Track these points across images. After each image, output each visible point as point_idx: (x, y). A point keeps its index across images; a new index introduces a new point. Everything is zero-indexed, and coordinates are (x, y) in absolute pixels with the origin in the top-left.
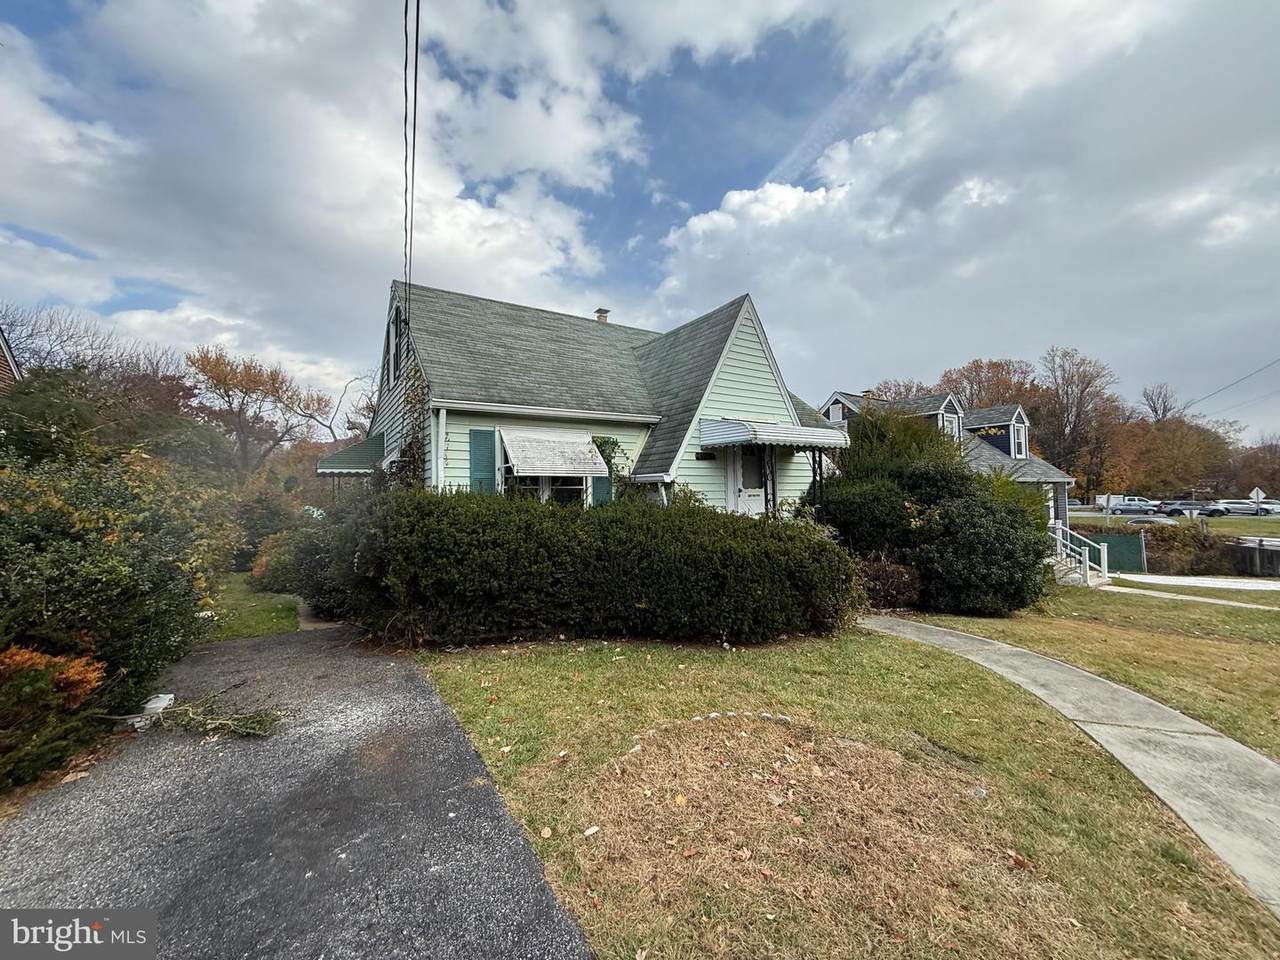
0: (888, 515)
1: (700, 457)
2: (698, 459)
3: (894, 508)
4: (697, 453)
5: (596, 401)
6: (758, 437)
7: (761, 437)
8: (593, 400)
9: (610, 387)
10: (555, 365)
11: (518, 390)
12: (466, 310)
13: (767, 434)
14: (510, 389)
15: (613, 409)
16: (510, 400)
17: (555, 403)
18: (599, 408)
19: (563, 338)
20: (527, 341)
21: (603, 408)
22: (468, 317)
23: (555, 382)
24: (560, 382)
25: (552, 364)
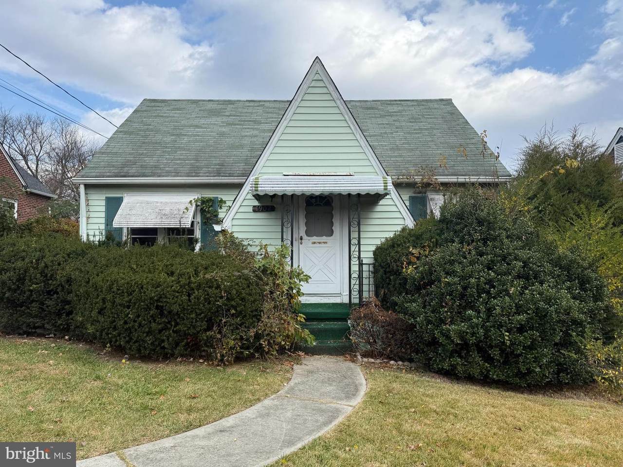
1: (256, 209)
2: (254, 211)
4: (254, 206)
5: (210, 169)
6: (259, 189)
7: (263, 189)
8: (207, 169)
9: (239, 157)
10: (208, 144)
11: (148, 166)
12: (179, 112)
13: (272, 186)
14: (142, 166)
15: (218, 174)
16: (131, 174)
17: (168, 173)
18: (204, 174)
19: (245, 121)
20: (205, 128)
21: (209, 174)
22: (174, 117)
23: (190, 157)
24: (195, 157)
25: (205, 144)
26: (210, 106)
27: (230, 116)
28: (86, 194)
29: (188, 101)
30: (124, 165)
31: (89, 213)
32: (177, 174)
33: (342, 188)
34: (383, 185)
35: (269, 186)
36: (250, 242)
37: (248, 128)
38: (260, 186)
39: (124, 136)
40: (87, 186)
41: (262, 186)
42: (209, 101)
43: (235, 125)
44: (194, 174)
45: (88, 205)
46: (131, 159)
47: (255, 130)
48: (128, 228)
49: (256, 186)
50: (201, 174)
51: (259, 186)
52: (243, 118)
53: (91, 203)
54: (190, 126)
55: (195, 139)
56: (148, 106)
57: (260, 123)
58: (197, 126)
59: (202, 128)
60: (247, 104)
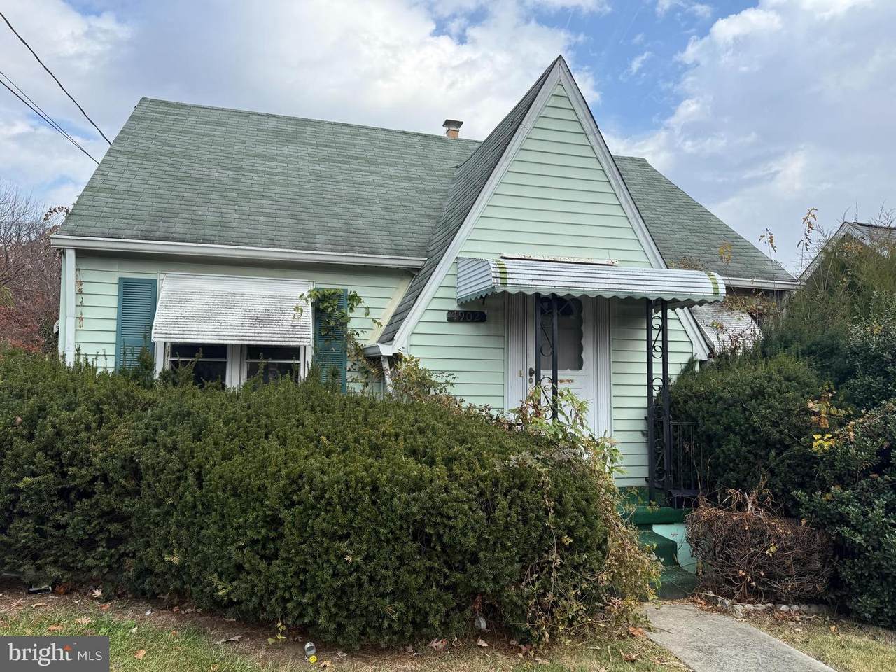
0: (775, 424)
1: (454, 317)
2: (450, 320)
3: (789, 412)
4: (450, 312)
5: (330, 238)
6: (509, 281)
7: (515, 282)
8: (324, 237)
9: (372, 220)
10: (302, 190)
11: (206, 223)
12: (220, 128)
13: (530, 277)
14: (193, 221)
15: (351, 248)
16: (178, 236)
17: (253, 241)
18: (324, 246)
19: (349, 157)
20: (283, 161)
21: (334, 246)
22: (214, 136)
23: (282, 212)
24: (289, 212)
25: (298, 190)
26: (273, 124)
27: (317, 145)
28: (77, 270)
29: (231, 111)
30: (155, 219)
31: (80, 308)
32: (272, 243)
33: (648, 288)
34: (711, 286)
35: (526, 277)
36: (448, 379)
37: (361, 170)
38: (510, 276)
39: (131, 161)
40: (82, 254)
41: (514, 276)
42: (268, 115)
43: (334, 161)
44: (305, 244)
45: (80, 292)
46: (166, 205)
47: (374, 174)
48: (165, 343)
49: (503, 276)
50: (318, 245)
51: (508, 276)
52: (345, 152)
53: (86, 288)
54: (255, 155)
55: (273, 180)
56: (156, 112)
57: (377, 164)
58: (266, 157)
59: (277, 161)
60: (338, 129)
